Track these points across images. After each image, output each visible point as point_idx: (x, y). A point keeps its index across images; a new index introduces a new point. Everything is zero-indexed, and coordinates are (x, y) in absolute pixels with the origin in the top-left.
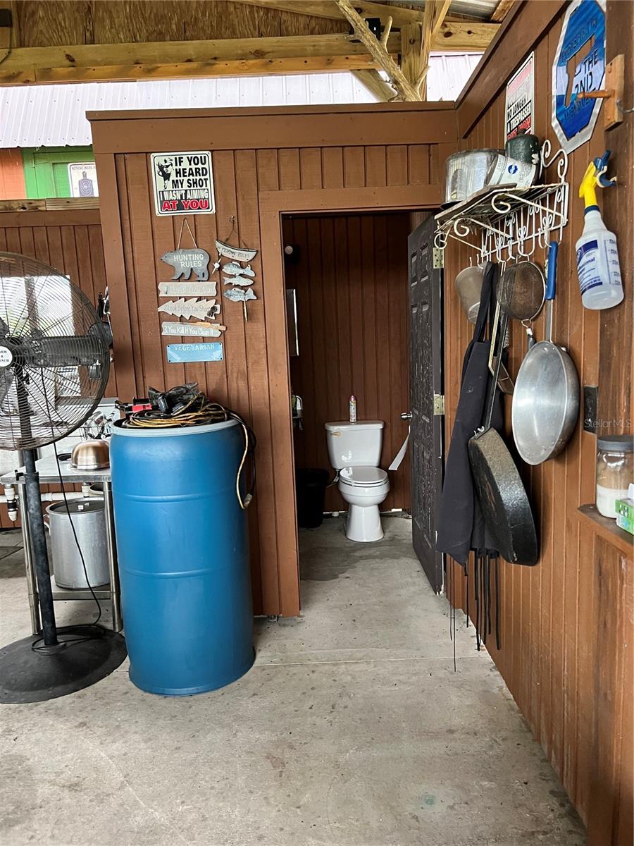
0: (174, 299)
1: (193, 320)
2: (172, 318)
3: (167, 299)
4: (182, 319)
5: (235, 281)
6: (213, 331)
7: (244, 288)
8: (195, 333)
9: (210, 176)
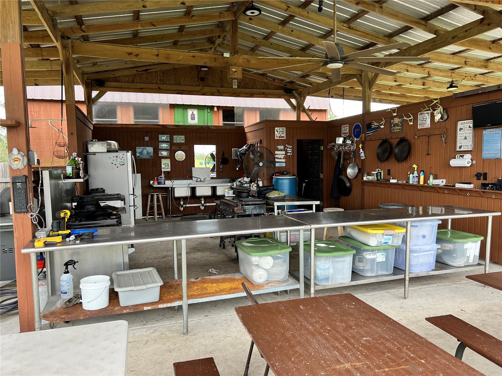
0: (278, 154)
1: (281, 158)
2: (277, 158)
3: (276, 154)
4: (279, 158)
5: (289, 151)
6: (284, 161)
7: (291, 153)
8: (281, 161)
9: (285, 132)
